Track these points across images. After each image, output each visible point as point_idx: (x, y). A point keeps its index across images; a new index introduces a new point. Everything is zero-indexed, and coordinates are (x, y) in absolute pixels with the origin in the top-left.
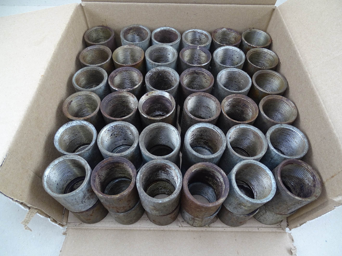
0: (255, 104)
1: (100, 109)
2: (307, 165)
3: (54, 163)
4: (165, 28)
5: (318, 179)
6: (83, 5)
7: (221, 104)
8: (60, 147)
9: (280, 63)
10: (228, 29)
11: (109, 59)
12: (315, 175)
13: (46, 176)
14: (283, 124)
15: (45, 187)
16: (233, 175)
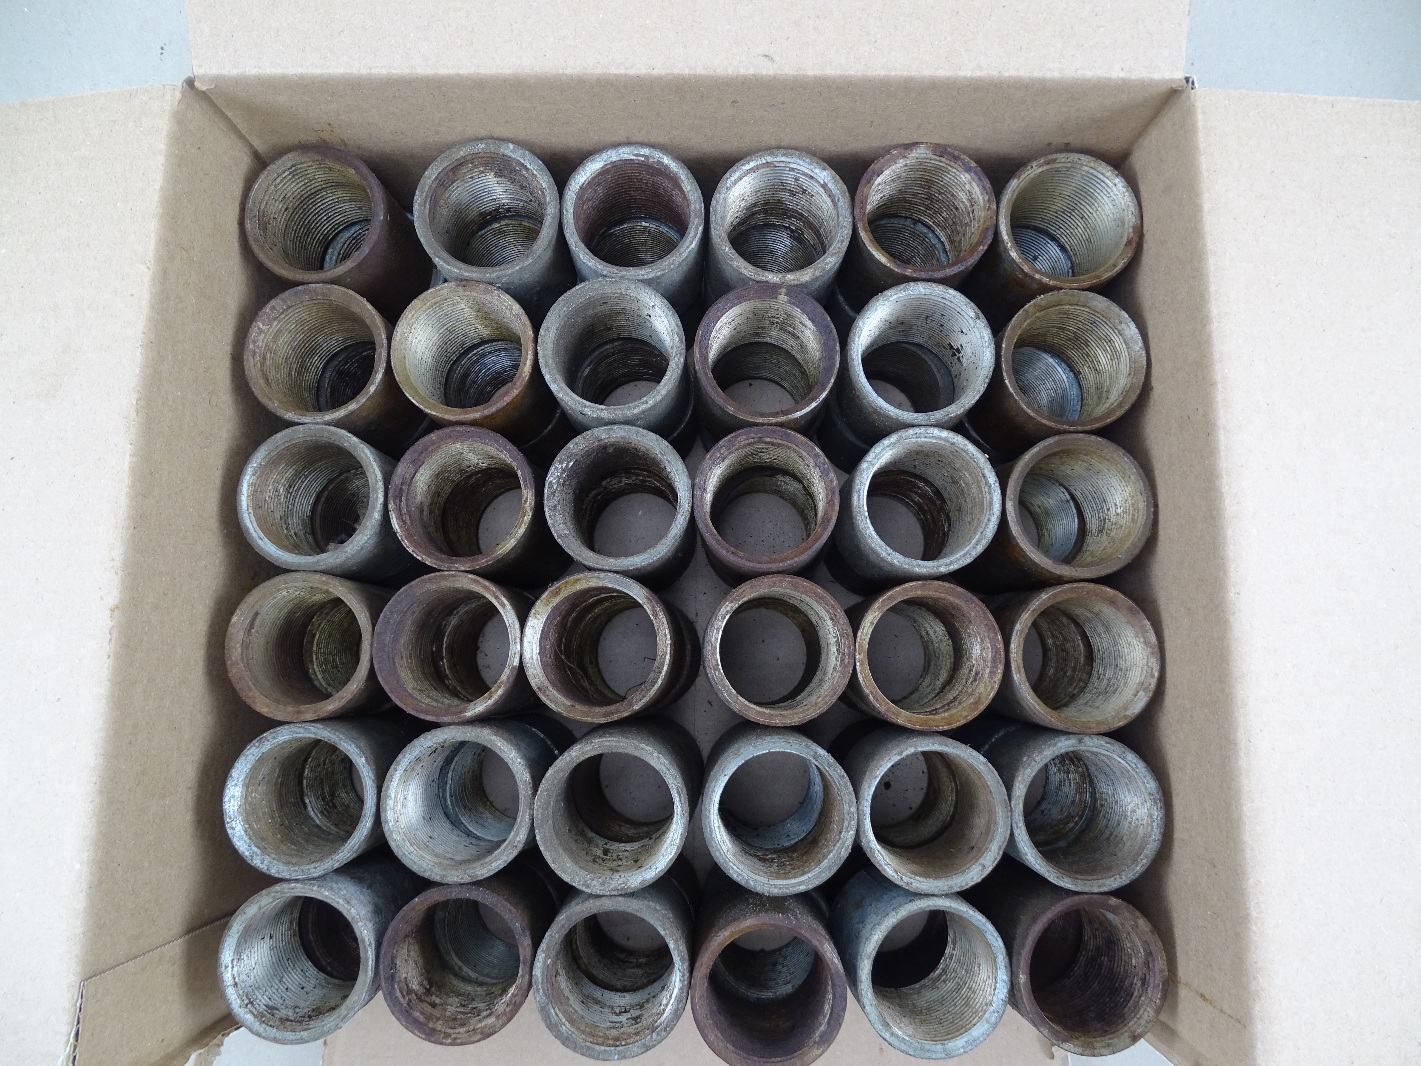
0: (996, 635)
1: (372, 666)
2: (1137, 917)
3: (245, 916)
4: (625, 153)
5: (1162, 971)
6: (204, 88)
7: (855, 636)
8: (250, 839)
9: (1152, 389)
10: (941, 150)
11: (379, 376)
12: (1154, 954)
13: (226, 967)
14: (1087, 739)
15: (235, 1011)
16: (866, 961)
